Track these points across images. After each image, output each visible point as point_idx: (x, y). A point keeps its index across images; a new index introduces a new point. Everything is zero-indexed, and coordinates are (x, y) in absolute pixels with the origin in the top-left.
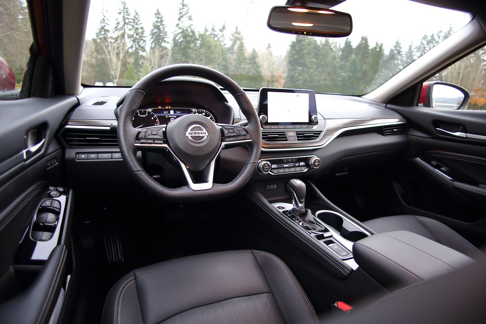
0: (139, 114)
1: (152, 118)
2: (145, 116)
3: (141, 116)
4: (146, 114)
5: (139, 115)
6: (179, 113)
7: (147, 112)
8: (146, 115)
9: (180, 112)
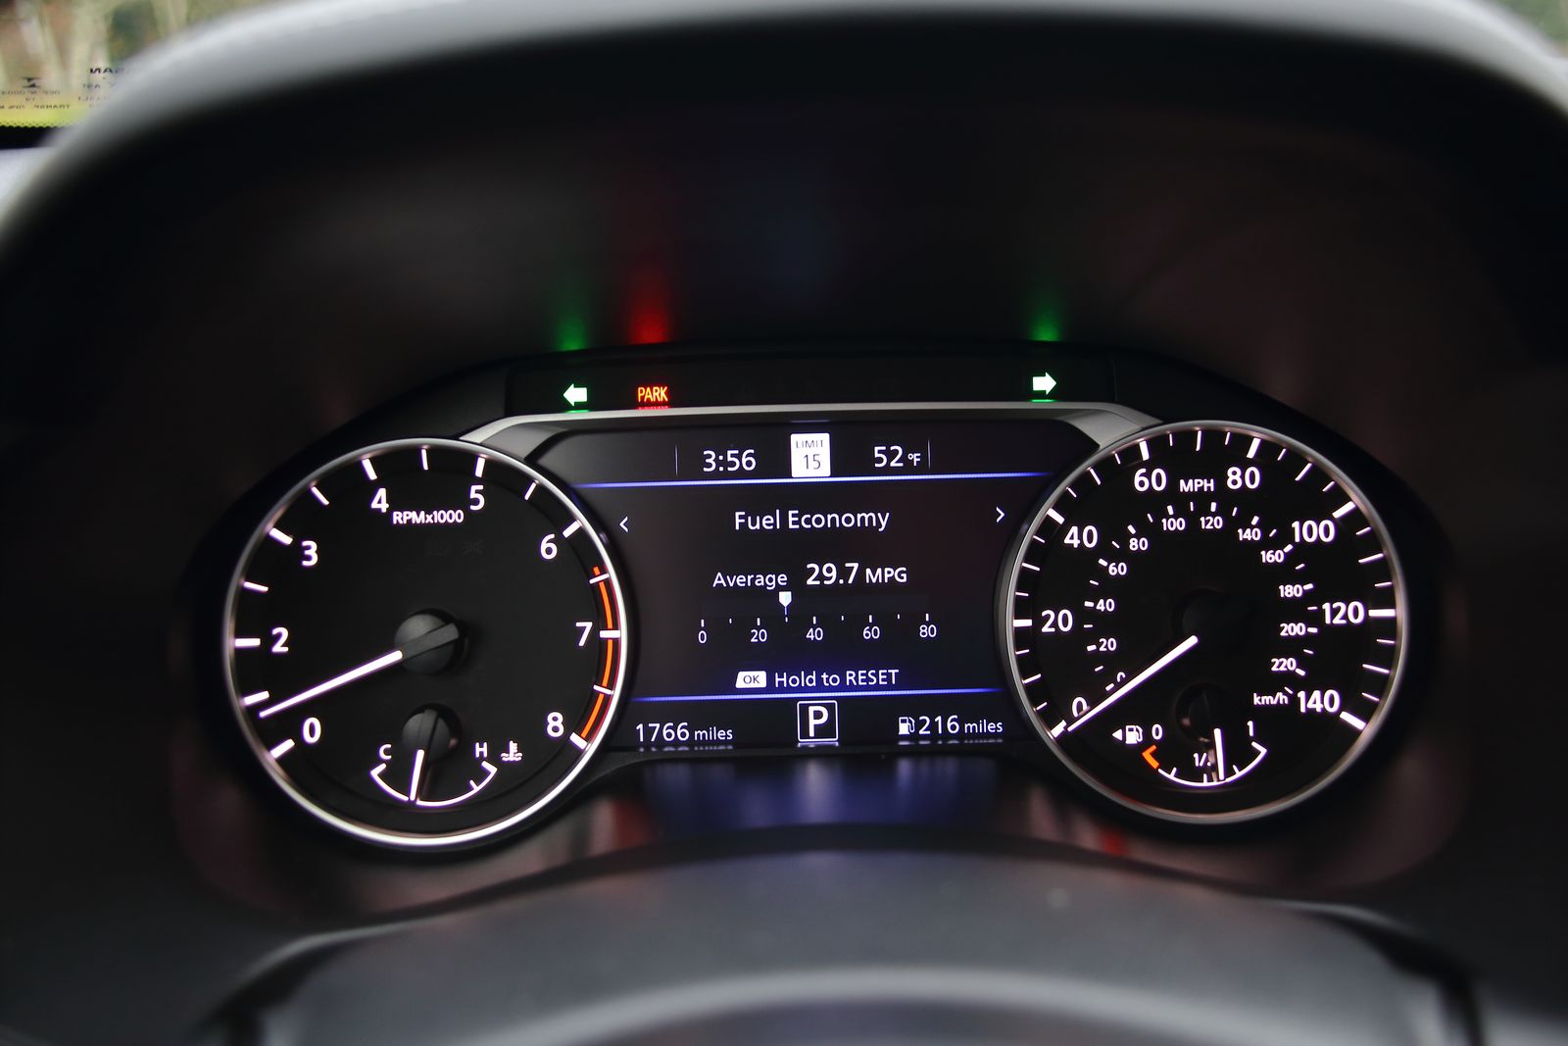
0: (382, 493)
1: (548, 549)
2: (456, 516)
3: (399, 517)
4: (475, 492)
5: (380, 501)
6: (908, 467)
7: (479, 472)
8: (464, 503)
9: (915, 457)
